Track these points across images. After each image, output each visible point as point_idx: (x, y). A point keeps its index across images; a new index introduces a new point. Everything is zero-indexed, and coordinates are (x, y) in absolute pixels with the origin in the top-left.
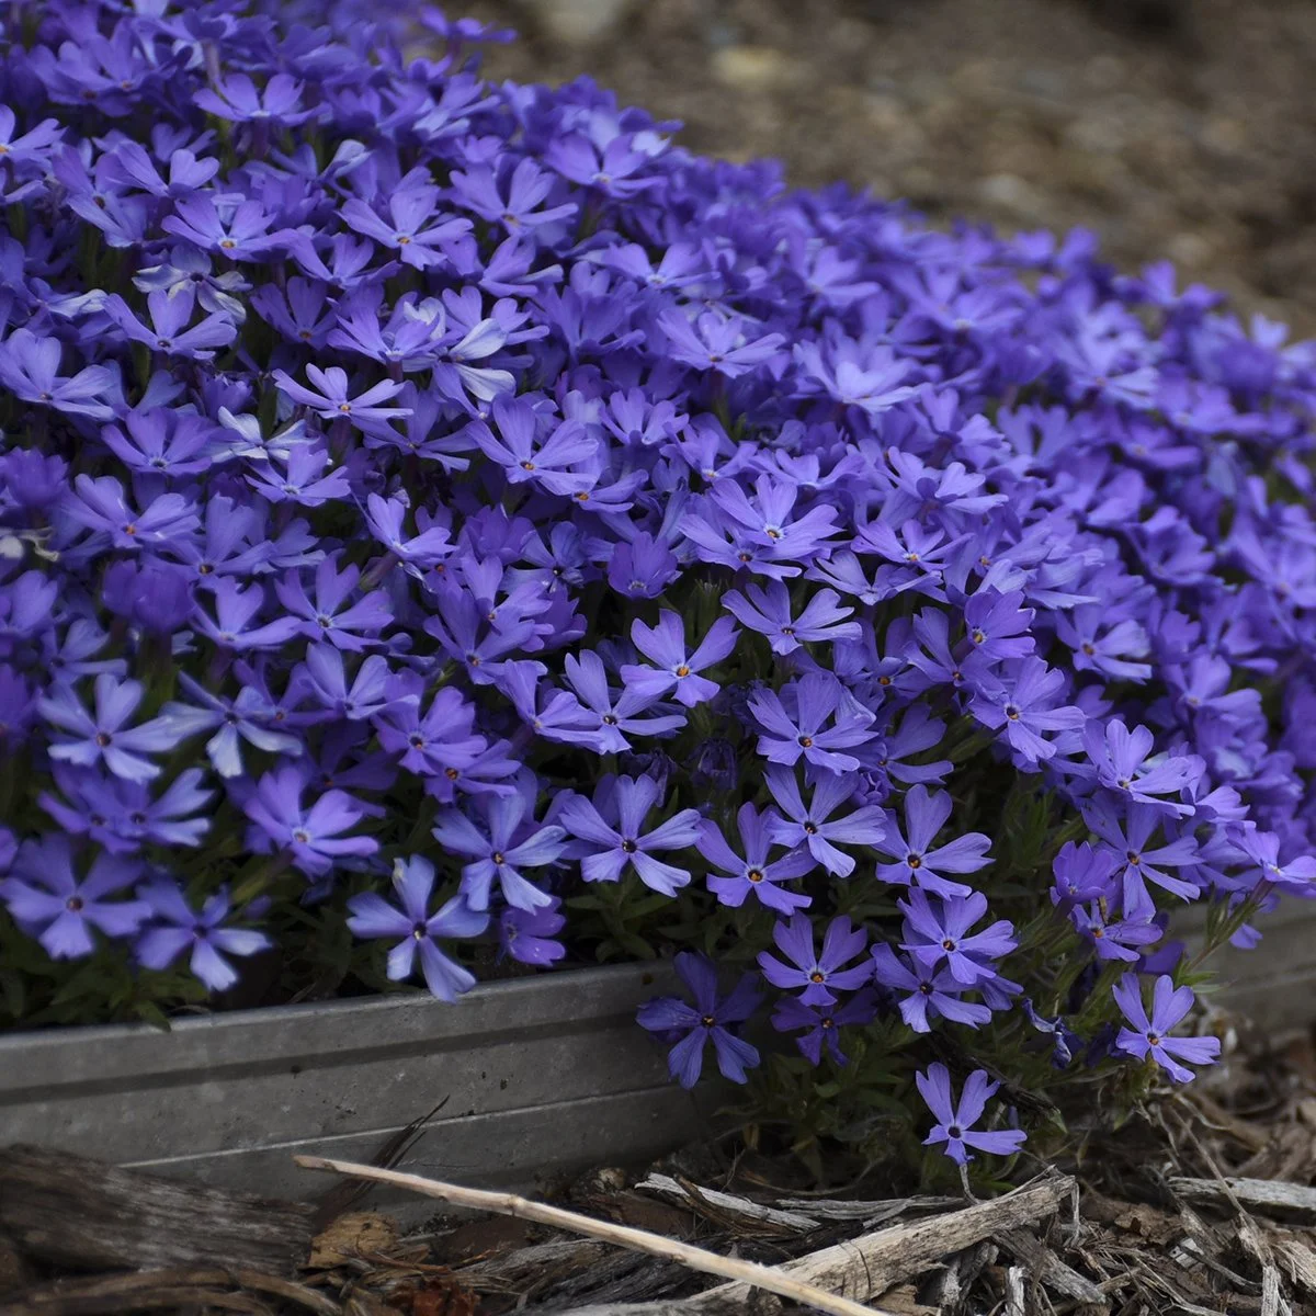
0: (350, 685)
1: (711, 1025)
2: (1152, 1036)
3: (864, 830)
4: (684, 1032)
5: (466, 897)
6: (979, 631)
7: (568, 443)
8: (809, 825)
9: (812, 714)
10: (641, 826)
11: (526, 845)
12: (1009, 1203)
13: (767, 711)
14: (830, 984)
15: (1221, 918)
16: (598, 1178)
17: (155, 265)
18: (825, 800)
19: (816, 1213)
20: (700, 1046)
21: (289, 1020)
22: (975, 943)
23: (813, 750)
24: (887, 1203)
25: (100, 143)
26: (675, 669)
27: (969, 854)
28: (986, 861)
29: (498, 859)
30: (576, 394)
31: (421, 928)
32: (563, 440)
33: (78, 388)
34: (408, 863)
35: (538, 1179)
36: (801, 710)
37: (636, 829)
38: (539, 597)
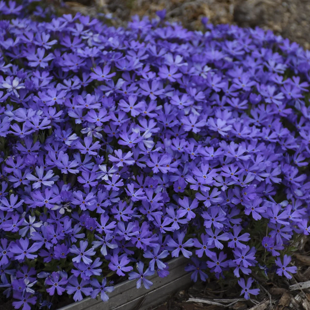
0: (126, 229)
1: (199, 270)
2: (283, 268)
3: (225, 238)
4: (193, 271)
5: (150, 268)
6: (246, 192)
7: (165, 160)
8: (215, 237)
9: (214, 214)
10: (182, 242)
11: (161, 254)
12: (257, 308)
13: (205, 216)
14: (220, 265)
15: (297, 238)
16: (179, 293)
17: (85, 128)
18: (217, 232)
19: (221, 302)
20: (197, 274)
21: (119, 287)
22: (247, 257)
23: (214, 222)
24: (234, 300)
25: (73, 80)
26: (187, 209)
27: (246, 237)
28: (250, 239)
29: (156, 258)
30: (166, 139)
31: (142, 276)
32: (163, 159)
33: (72, 165)
34: (139, 263)
35: (168, 294)
36: (212, 213)
37: (181, 243)
38: (161, 196)
